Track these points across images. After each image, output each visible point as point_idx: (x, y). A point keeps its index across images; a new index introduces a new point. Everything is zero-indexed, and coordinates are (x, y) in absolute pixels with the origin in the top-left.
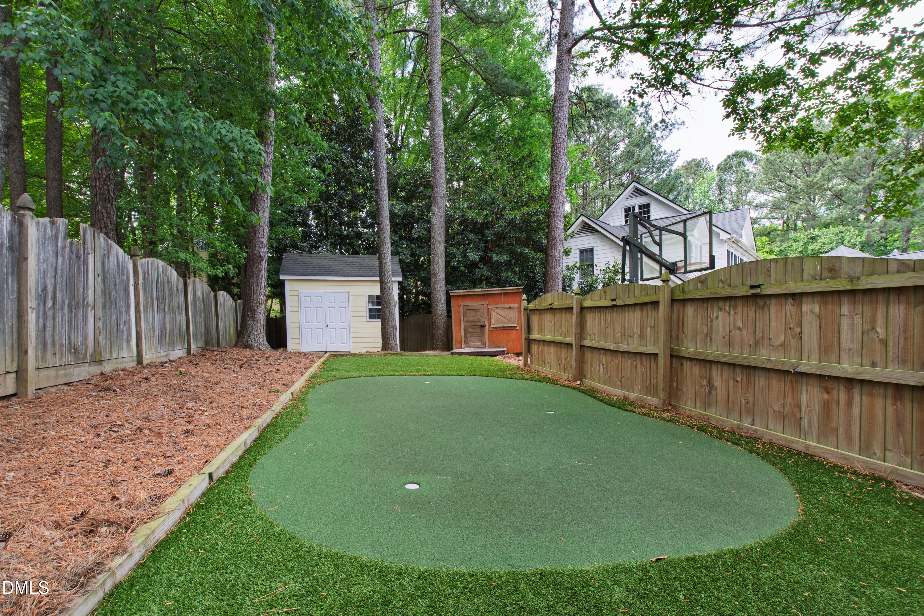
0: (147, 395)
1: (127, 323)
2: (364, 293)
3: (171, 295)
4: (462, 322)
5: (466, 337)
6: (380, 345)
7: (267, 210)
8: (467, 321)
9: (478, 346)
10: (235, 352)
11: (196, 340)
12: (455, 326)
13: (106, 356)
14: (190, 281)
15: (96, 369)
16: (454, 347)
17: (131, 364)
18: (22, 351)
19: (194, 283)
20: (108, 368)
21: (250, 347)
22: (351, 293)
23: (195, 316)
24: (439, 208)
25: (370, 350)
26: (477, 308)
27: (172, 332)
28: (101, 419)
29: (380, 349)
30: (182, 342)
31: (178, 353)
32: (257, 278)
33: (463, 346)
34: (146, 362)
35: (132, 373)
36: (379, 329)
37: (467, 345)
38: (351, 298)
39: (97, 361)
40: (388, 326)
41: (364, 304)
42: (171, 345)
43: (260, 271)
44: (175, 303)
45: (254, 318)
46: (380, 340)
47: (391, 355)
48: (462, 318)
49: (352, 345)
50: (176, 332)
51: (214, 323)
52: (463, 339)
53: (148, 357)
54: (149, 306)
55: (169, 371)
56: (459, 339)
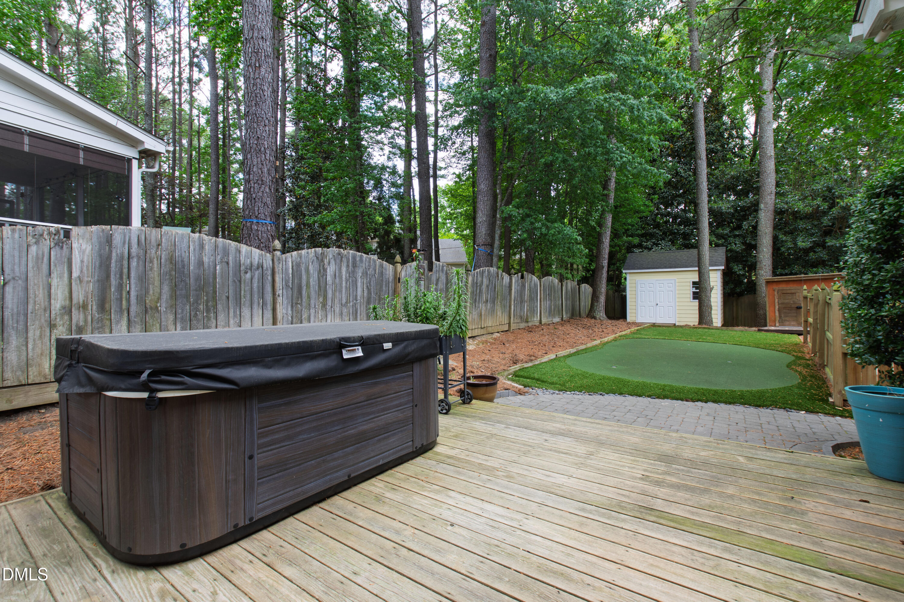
0: (542, 335)
1: (537, 307)
2: (689, 280)
3: (555, 291)
4: (777, 304)
5: (780, 317)
6: (697, 320)
7: (608, 238)
8: (782, 304)
9: (793, 325)
10: (586, 321)
11: (567, 313)
12: (769, 307)
13: (530, 320)
14: (564, 284)
15: (526, 325)
16: (768, 325)
17: (538, 324)
18: (510, 318)
19: (567, 283)
20: (530, 324)
21: (595, 318)
22: (677, 281)
23: (566, 300)
24: (766, 203)
25: (689, 324)
26: (793, 291)
27: (554, 309)
28: (530, 339)
29: (697, 323)
30: (559, 314)
31: (557, 320)
32: (601, 278)
33: (777, 324)
34: (543, 323)
35: (538, 327)
36: (697, 308)
37: (782, 323)
38: (677, 284)
39: (527, 322)
40: (704, 306)
41: (688, 288)
42: (554, 316)
43: (602, 274)
44: (556, 295)
45: (597, 301)
46: (697, 316)
47: (704, 328)
48: (777, 300)
49: (677, 319)
50: (557, 309)
51: (578, 303)
52: (778, 319)
53: (544, 321)
54: (545, 299)
55: (551, 327)
56: (773, 319)
